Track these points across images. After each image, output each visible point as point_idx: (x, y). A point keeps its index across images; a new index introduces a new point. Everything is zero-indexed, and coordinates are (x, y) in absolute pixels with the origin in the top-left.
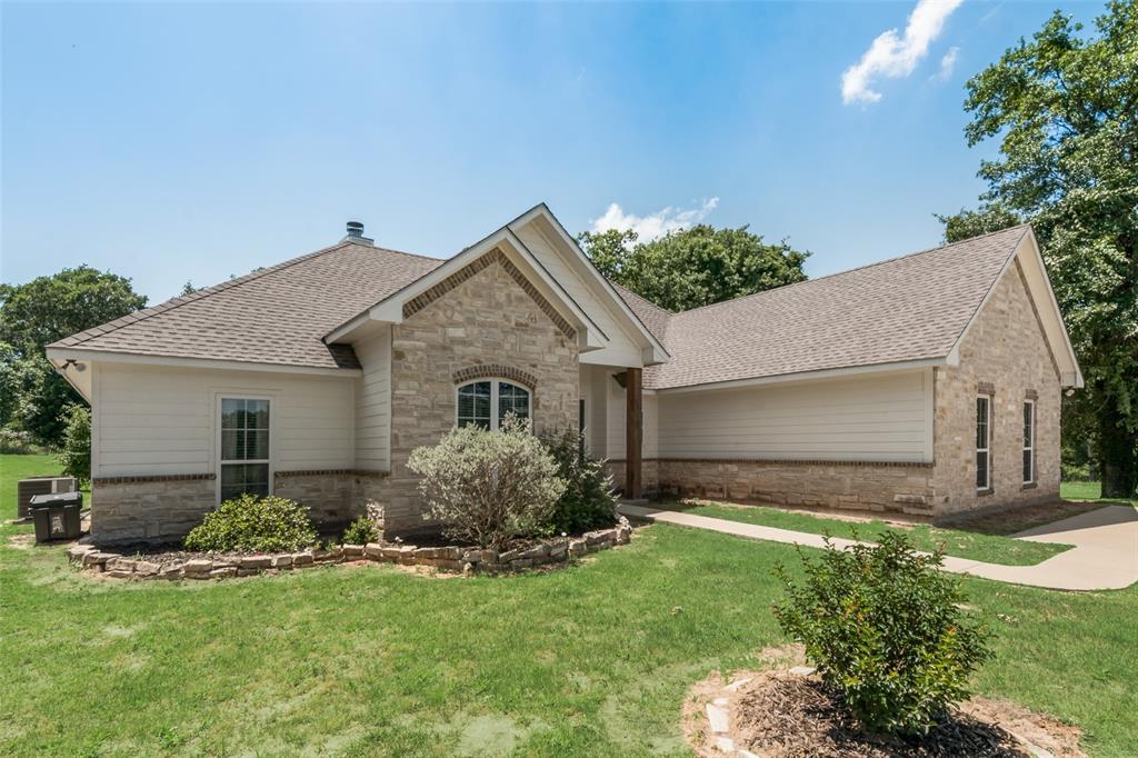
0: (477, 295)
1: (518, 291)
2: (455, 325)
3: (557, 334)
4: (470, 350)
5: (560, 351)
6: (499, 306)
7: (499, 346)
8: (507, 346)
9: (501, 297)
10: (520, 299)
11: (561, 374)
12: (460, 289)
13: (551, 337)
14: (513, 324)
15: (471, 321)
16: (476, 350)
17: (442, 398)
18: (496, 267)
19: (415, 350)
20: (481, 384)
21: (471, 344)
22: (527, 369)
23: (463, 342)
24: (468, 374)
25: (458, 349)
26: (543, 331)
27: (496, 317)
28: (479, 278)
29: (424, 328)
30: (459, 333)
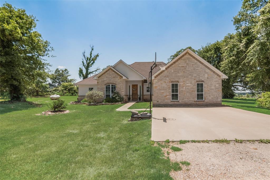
0: (108, 74)
1: (113, 73)
2: (105, 78)
3: (120, 77)
4: (107, 81)
5: (120, 80)
6: (111, 75)
7: (111, 80)
8: (112, 80)
9: (111, 74)
10: (114, 74)
11: (121, 83)
12: (105, 74)
13: (119, 78)
14: (113, 77)
15: (107, 78)
16: (108, 81)
17: (103, 87)
18: (110, 70)
19: (100, 82)
20: (109, 85)
21: (107, 80)
22: (115, 83)
23: (106, 80)
24: (106, 84)
25: (105, 81)
26: (117, 77)
27: (110, 76)
28: (108, 72)
29: (101, 79)
30: (105, 79)
